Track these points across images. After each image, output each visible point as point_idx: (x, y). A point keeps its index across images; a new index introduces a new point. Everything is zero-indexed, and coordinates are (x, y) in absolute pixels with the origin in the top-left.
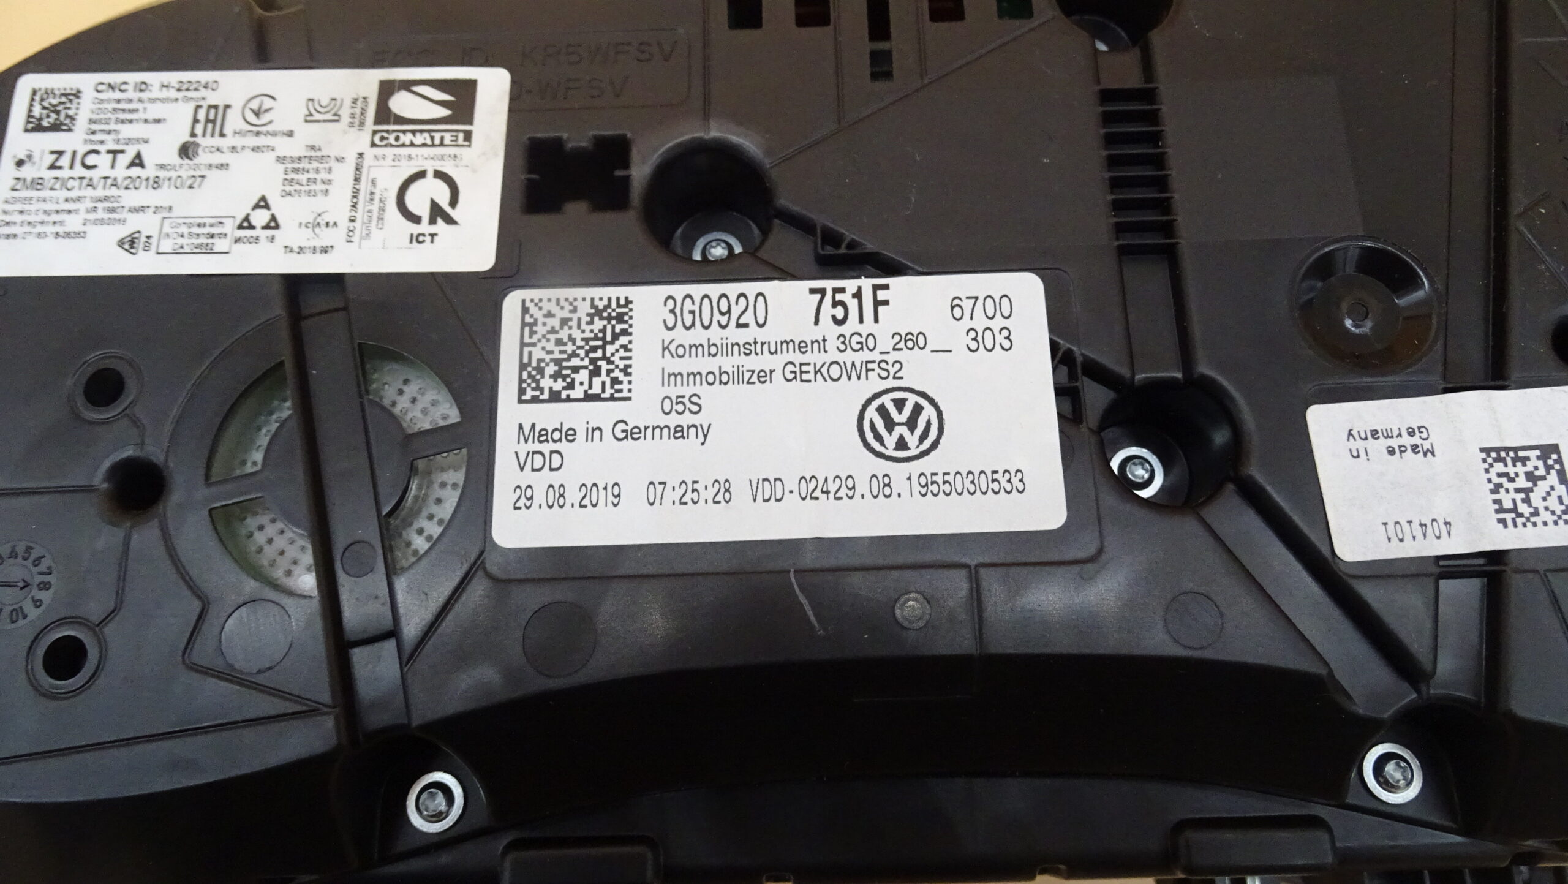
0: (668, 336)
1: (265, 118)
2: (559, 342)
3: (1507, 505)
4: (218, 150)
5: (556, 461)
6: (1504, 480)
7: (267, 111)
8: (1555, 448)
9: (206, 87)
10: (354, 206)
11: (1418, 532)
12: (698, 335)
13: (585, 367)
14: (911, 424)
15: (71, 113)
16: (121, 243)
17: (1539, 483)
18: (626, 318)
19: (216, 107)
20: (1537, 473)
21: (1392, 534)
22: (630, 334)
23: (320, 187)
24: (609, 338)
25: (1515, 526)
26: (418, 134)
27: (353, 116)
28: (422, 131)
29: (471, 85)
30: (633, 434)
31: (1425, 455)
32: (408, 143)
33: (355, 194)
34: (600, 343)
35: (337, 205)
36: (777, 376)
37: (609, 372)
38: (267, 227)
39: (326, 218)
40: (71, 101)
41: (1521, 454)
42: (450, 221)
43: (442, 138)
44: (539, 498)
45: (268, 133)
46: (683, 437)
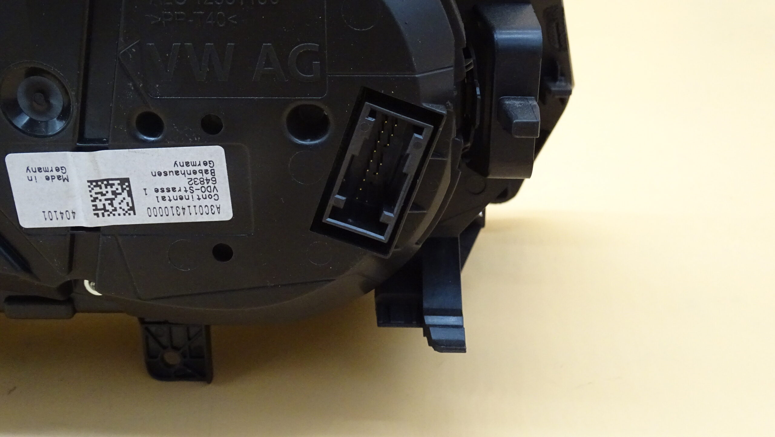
3: (100, 206)
6: (99, 195)
8: (127, 180)
11: (59, 216)
17: (118, 196)
20: (117, 192)
21: (47, 217)
25: (103, 216)
31: (64, 181)
41: (110, 182)
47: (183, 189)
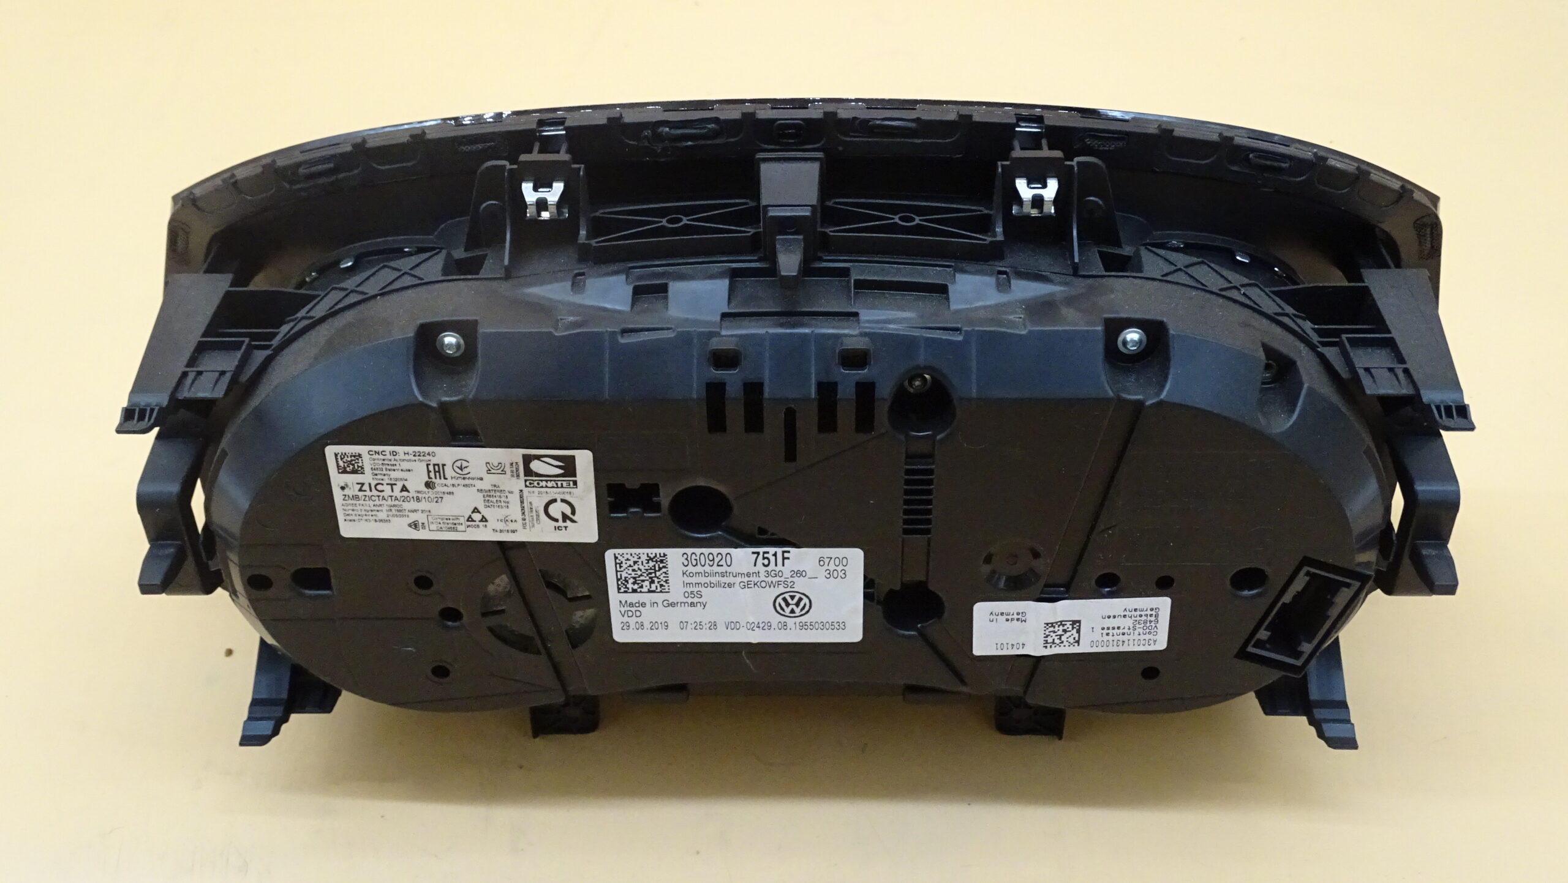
0: (685, 569)
1: (466, 471)
2: (634, 570)
3: (1050, 640)
4: (445, 485)
5: (638, 614)
6: (1052, 633)
7: (466, 467)
8: (1079, 622)
9: (429, 454)
10: (523, 513)
11: (1010, 647)
12: (699, 569)
13: (648, 580)
14: (797, 604)
15: (360, 464)
16: (410, 525)
17: (1067, 633)
18: (665, 561)
19: (438, 465)
20: (1068, 630)
21: (999, 647)
22: (667, 568)
23: (503, 504)
24: (657, 569)
25: (1051, 647)
26: (549, 482)
27: (512, 472)
28: (551, 481)
29: (573, 457)
30: (672, 605)
31: (1022, 622)
32: (544, 486)
33: (523, 508)
34: (653, 571)
35: (515, 511)
36: (737, 585)
37: (658, 582)
38: (481, 521)
39: (509, 518)
40: (358, 459)
41: (1063, 623)
42: (573, 521)
43: (562, 484)
44: (632, 626)
45: (469, 478)
46: (694, 606)
47: (1127, 628)
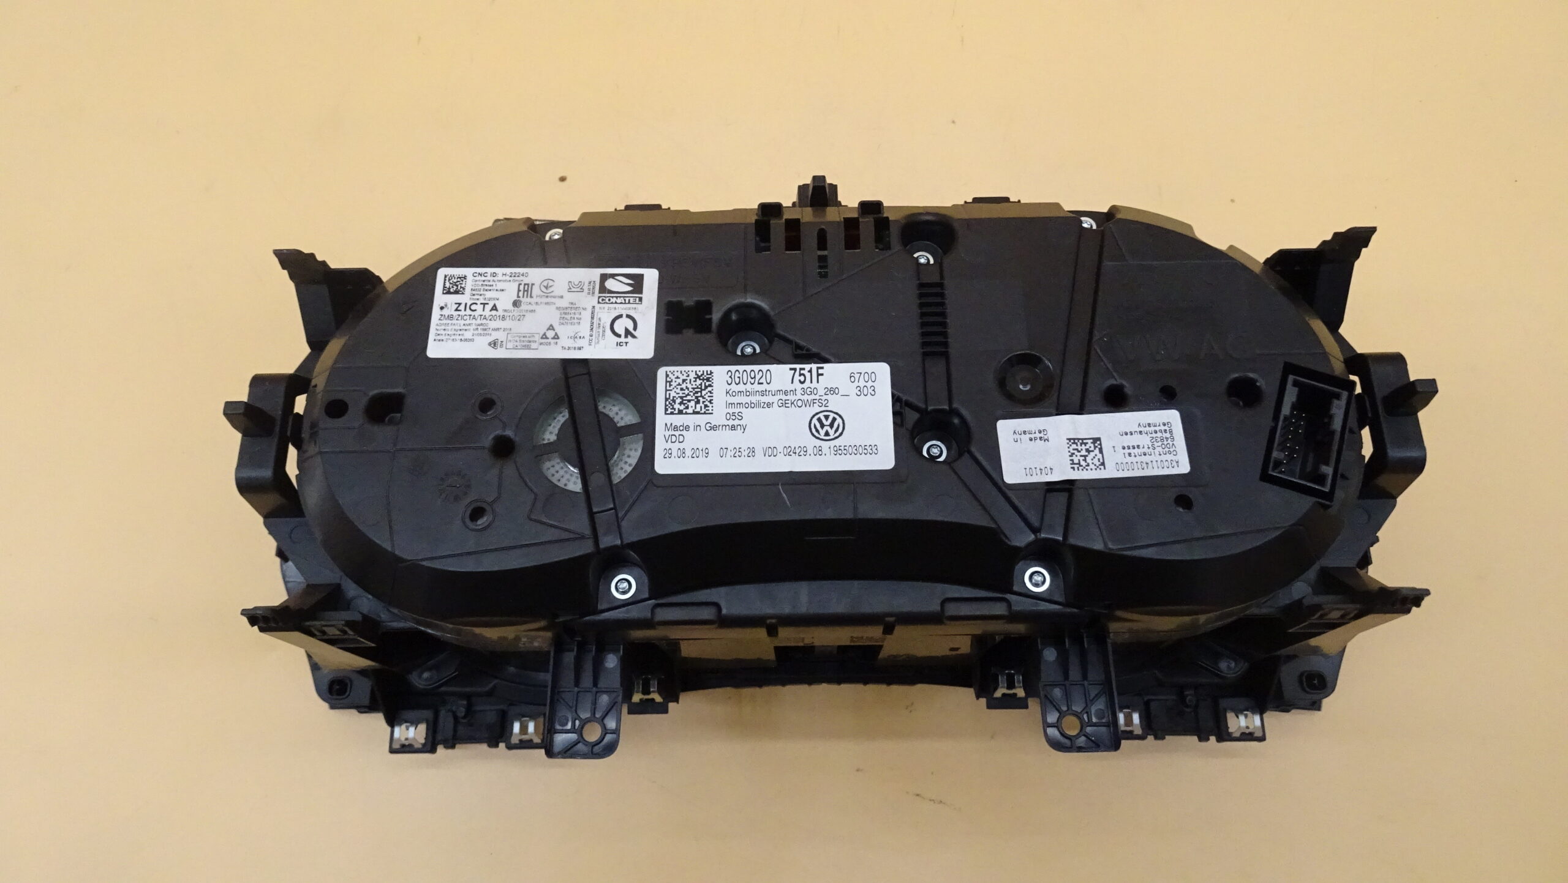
0: (729, 387)
1: (550, 290)
2: (682, 389)
3: (1076, 461)
4: (530, 303)
5: (681, 439)
6: (1075, 452)
7: (551, 286)
9: (523, 275)
10: (592, 329)
11: (1039, 472)
12: (741, 387)
13: (693, 400)
14: (831, 425)
15: (463, 286)
16: (490, 344)
17: (1091, 453)
18: (711, 379)
19: (528, 285)
20: (1090, 449)
21: (1028, 473)
22: (712, 386)
23: (576, 321)
24: (703, 388)
25: (1078, 470)
26: (619, 298)
27: (589, 289)
28: (620, 297)
29: (641, 276)
30: (714, 428)
31: (1045, 441)
32: (614, 302)
33: (592, 324)
34: (699, 390)
35: (584, 329)
36: (775, 405)
37: (704, 402)
38: (554, 338)
39: (580, 334)
40: (462, 280)
41: (1085, 441)
42: (634, 337)
43: (629, 300)
44: (674, 453)
45: (551, 297)
46: (735, 429)
47: (1146, 447)
